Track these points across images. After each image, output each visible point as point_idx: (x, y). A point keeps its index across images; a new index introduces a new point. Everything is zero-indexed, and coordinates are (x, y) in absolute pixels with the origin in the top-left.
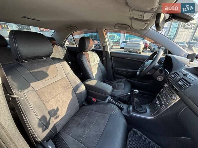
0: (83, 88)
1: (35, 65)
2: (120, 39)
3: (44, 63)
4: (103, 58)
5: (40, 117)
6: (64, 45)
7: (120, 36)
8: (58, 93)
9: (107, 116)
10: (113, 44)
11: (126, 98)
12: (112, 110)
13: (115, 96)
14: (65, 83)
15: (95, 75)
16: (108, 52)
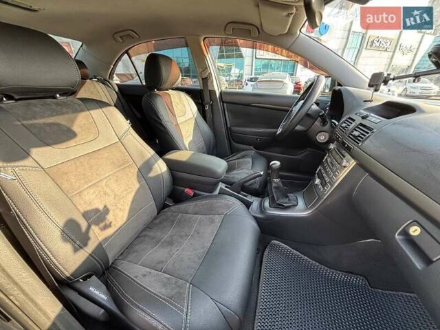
0: (161, 167)
1: (37, 109)
2: (242, 75)
3: (60, 107)
4: (204, 107)
5: (61, 223)
6: (110, 81)
7: (241, 68)
8: (104, 177)
9: (218, 219)
10: (227, 86)
11: (257, 186)
12: (228, 207)
13: (235, 183)
14: (118, 155)
15: (190, 143)
16: (214, 91)
